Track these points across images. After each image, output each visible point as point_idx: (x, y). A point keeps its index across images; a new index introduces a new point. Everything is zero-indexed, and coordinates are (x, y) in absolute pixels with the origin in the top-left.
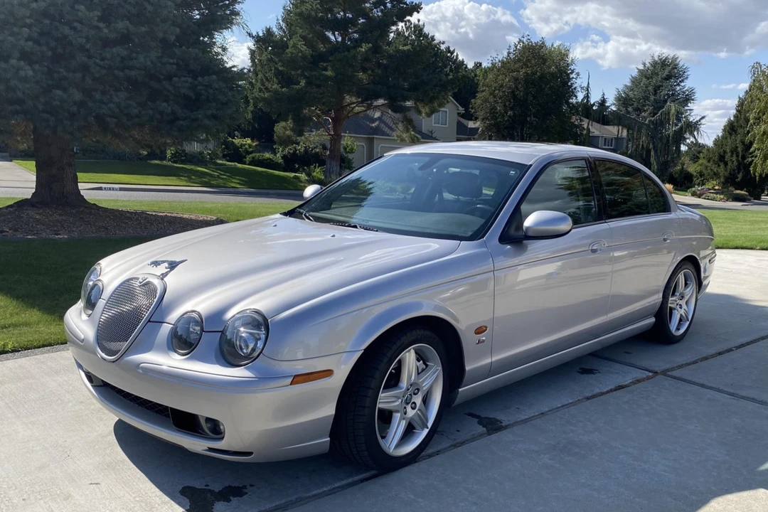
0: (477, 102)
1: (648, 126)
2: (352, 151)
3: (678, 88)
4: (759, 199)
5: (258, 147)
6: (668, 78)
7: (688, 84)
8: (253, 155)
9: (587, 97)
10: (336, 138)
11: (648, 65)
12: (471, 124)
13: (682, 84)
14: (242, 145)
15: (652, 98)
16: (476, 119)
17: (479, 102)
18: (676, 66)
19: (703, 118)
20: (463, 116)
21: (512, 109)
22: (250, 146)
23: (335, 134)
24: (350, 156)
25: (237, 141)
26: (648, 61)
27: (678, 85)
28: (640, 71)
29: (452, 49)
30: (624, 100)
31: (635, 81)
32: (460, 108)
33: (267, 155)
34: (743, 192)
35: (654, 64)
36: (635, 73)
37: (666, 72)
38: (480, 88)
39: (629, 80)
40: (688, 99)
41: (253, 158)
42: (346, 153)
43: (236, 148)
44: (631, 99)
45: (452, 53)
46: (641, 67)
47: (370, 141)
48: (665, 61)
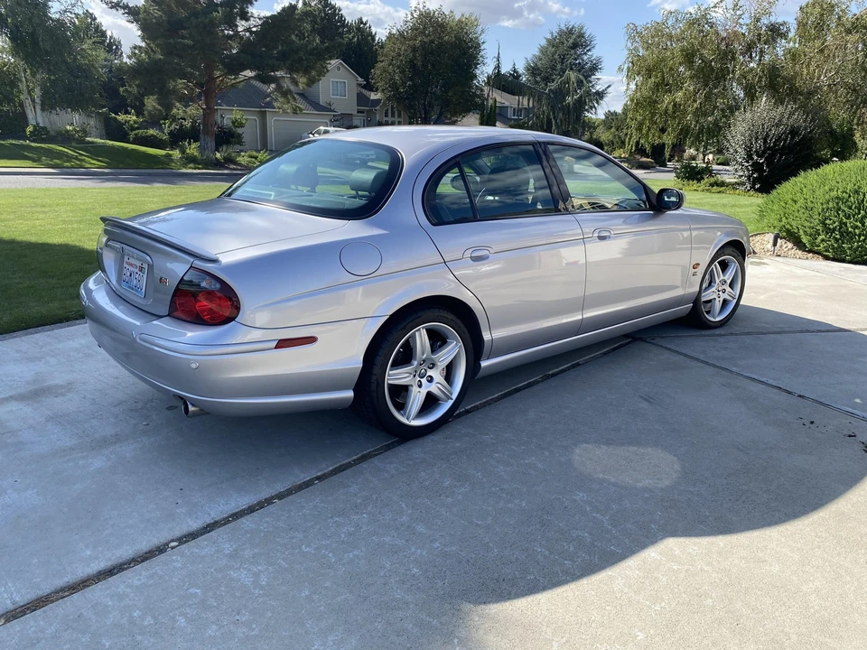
0: (376, 72)
1: (548, 95)
2: (241, 125)
3: (585, 58)
4: (665, 166)
5: (144, 124)
6: (575, 46)
7: (595, 53)
8: (137, 132)
9: (498, 67)
10: (209, 112)
11: (555, 34)
12: (373, 96)
13: (589, 53)
14: (126, 121)
15: (559, 66)
16: (377, 90)
17: (378, 72)
18: (581, 35)
19: (609, 86)
20: (364, 87)
21: (411, 79)
22: (135, 122)
23: (208, 108)
24: (239, 131)
25: (121, 117)
26: (555, 31)
27: (585, 54)
28: (548, 40)
29: (364, 20)
30: (533, 70)
31: (543, 50)
32: (360, 79)
33: (151, 132)
34: (649, 160)
35: (561, 33)
36: (544, 43)
37: (571, 41)
38: (380, 58)
39: (537, 50)
40: (595, 68)
41: (136, 135)
42: (236, 127)
43: (120, 124)
44: (538, 69)
45: (365, 24)
46: (549, 37)
47: (263, 114)
48: (571, 30)
